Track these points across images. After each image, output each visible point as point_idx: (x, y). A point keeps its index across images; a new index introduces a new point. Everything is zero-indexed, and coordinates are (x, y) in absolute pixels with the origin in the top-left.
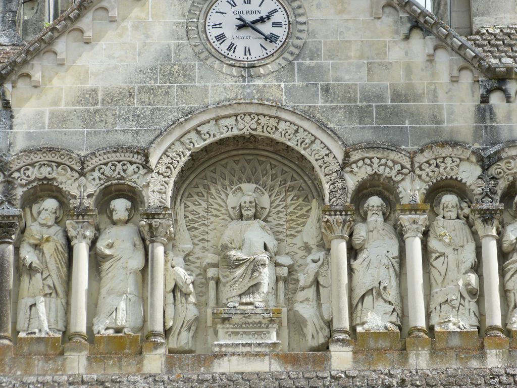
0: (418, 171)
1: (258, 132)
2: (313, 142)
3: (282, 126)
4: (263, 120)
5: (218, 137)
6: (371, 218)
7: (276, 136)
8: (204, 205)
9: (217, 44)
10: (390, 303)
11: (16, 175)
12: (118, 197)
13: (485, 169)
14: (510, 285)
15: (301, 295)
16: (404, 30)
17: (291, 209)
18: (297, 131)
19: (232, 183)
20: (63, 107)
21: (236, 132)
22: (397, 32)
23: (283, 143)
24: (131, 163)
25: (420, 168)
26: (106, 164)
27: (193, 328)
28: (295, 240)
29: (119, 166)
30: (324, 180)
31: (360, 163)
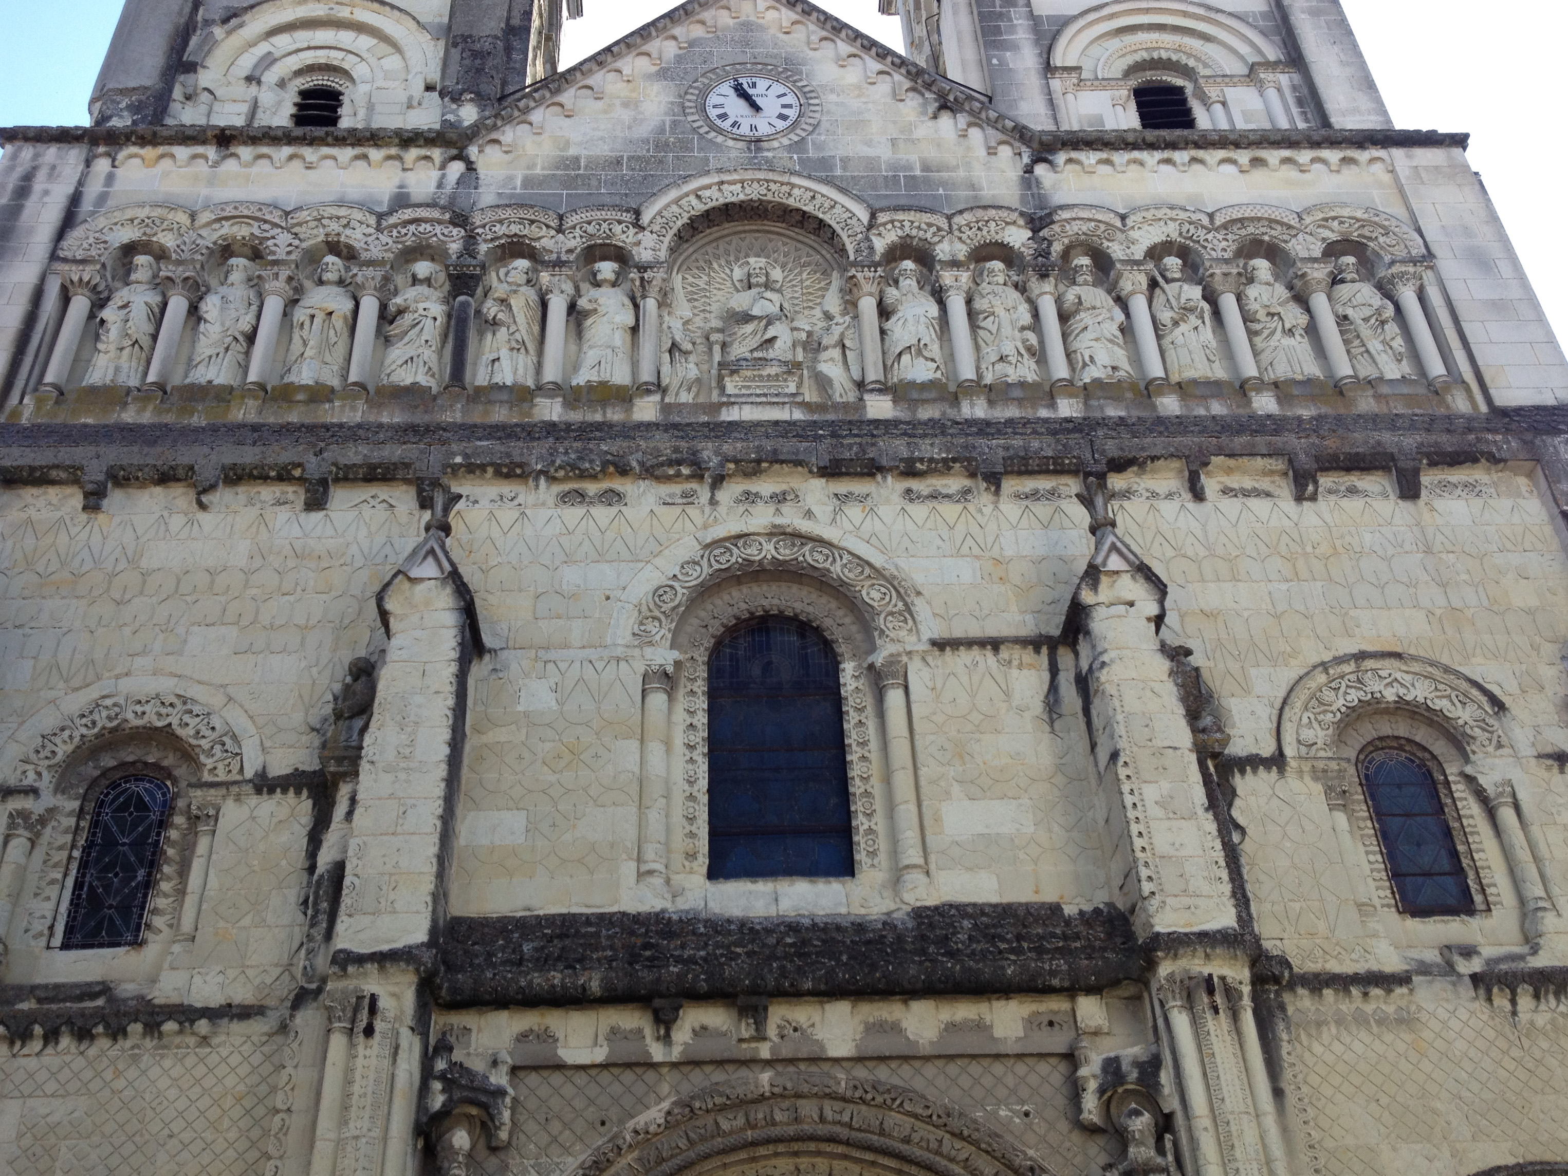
0: (957, 233)
1: (769, 197)
2: (833, 207)
3: (796, 192)
4: (773, 187)
5: (722, 201)
6: (905, 283)
7: (791, 202)
8: (705, 278)
9: (718, 122)
10: (933, 360)
11: (480, 231)
12: (604, 258)
13: (1035, 231)
14: (1075, 345)
15: (824, 356)
16: (931, 110)
17: (808, 283)
18: (813, 197)
19: (737, 259)
20: (538, 171)
21: (742, 197)
22: (924, 113)
23: (798, 210)
24: (620, 222)
25: (960, 230)
26: (589, 223)
27: (694, 389)
28: (813, 312)
29: (605, 225)
30: (847, 241)
31: (889, 226)
